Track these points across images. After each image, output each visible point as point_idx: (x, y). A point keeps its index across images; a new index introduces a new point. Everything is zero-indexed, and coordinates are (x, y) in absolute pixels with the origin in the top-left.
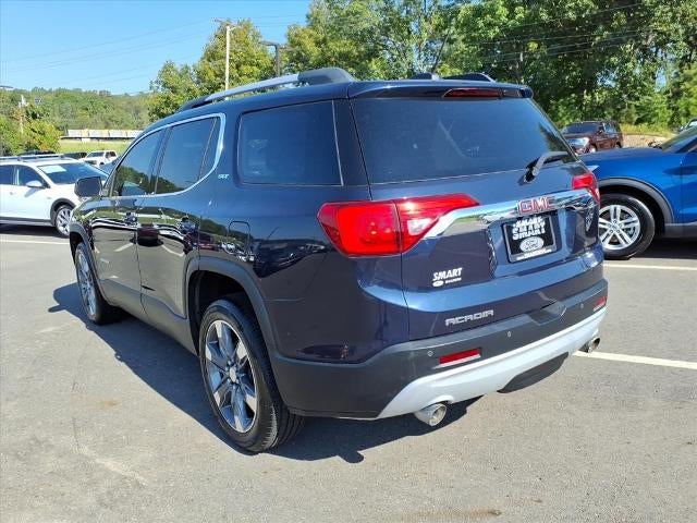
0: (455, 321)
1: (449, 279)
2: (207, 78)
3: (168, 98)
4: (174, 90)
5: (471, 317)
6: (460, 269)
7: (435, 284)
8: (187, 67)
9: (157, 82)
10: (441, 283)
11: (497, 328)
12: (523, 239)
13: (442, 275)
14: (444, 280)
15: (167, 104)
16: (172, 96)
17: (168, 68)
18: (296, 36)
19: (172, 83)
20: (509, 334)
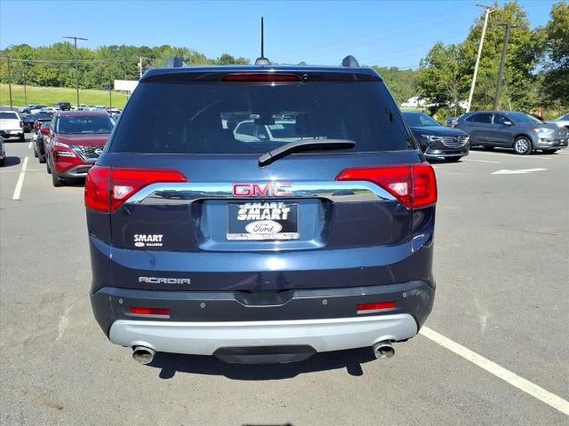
0: (148, 280)
1: (149, 242)
2: (466, 56)
3: (433, 73)
4: (438, 66)
5: (165, 280)
6: (161, 236)
7: (136, 244)
8: (453, 46)
9: (426, 60)
10: (142, 245)
11: (191, 297)
12: (251, 221)
13: (143, 237)
14: (145, 243)
15: (431, 78)
16: (436, 70)
17: (438, 47)
18: (560, 13)
19: (439, 60)
20: (203, 305)
